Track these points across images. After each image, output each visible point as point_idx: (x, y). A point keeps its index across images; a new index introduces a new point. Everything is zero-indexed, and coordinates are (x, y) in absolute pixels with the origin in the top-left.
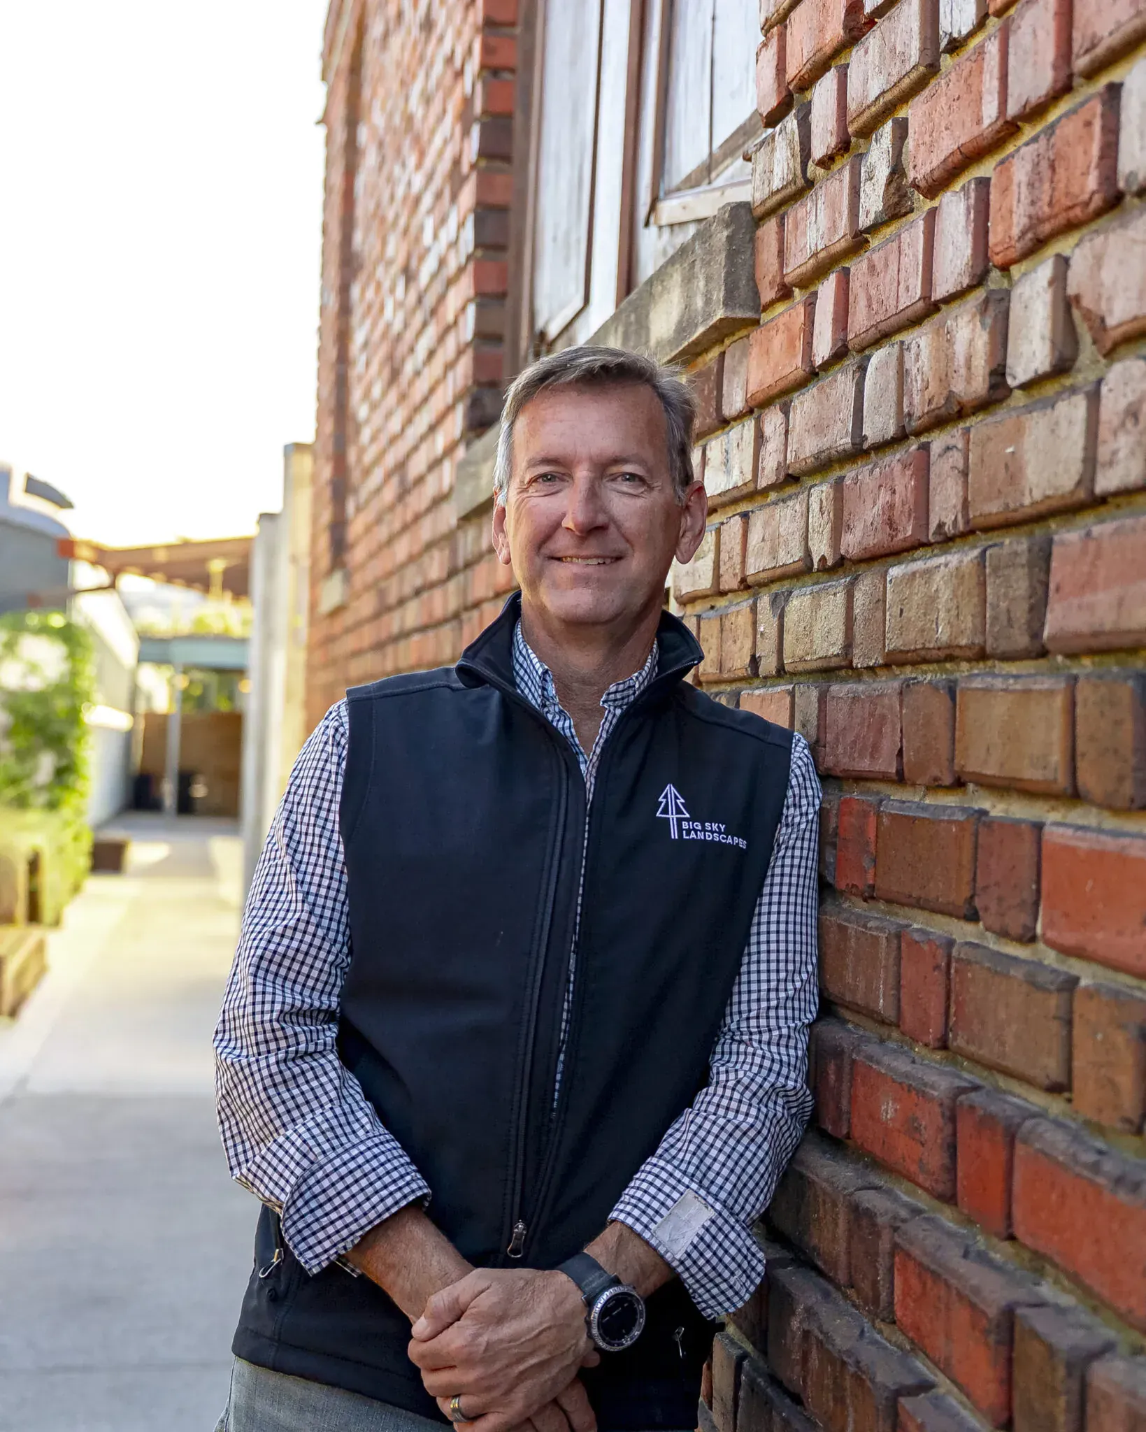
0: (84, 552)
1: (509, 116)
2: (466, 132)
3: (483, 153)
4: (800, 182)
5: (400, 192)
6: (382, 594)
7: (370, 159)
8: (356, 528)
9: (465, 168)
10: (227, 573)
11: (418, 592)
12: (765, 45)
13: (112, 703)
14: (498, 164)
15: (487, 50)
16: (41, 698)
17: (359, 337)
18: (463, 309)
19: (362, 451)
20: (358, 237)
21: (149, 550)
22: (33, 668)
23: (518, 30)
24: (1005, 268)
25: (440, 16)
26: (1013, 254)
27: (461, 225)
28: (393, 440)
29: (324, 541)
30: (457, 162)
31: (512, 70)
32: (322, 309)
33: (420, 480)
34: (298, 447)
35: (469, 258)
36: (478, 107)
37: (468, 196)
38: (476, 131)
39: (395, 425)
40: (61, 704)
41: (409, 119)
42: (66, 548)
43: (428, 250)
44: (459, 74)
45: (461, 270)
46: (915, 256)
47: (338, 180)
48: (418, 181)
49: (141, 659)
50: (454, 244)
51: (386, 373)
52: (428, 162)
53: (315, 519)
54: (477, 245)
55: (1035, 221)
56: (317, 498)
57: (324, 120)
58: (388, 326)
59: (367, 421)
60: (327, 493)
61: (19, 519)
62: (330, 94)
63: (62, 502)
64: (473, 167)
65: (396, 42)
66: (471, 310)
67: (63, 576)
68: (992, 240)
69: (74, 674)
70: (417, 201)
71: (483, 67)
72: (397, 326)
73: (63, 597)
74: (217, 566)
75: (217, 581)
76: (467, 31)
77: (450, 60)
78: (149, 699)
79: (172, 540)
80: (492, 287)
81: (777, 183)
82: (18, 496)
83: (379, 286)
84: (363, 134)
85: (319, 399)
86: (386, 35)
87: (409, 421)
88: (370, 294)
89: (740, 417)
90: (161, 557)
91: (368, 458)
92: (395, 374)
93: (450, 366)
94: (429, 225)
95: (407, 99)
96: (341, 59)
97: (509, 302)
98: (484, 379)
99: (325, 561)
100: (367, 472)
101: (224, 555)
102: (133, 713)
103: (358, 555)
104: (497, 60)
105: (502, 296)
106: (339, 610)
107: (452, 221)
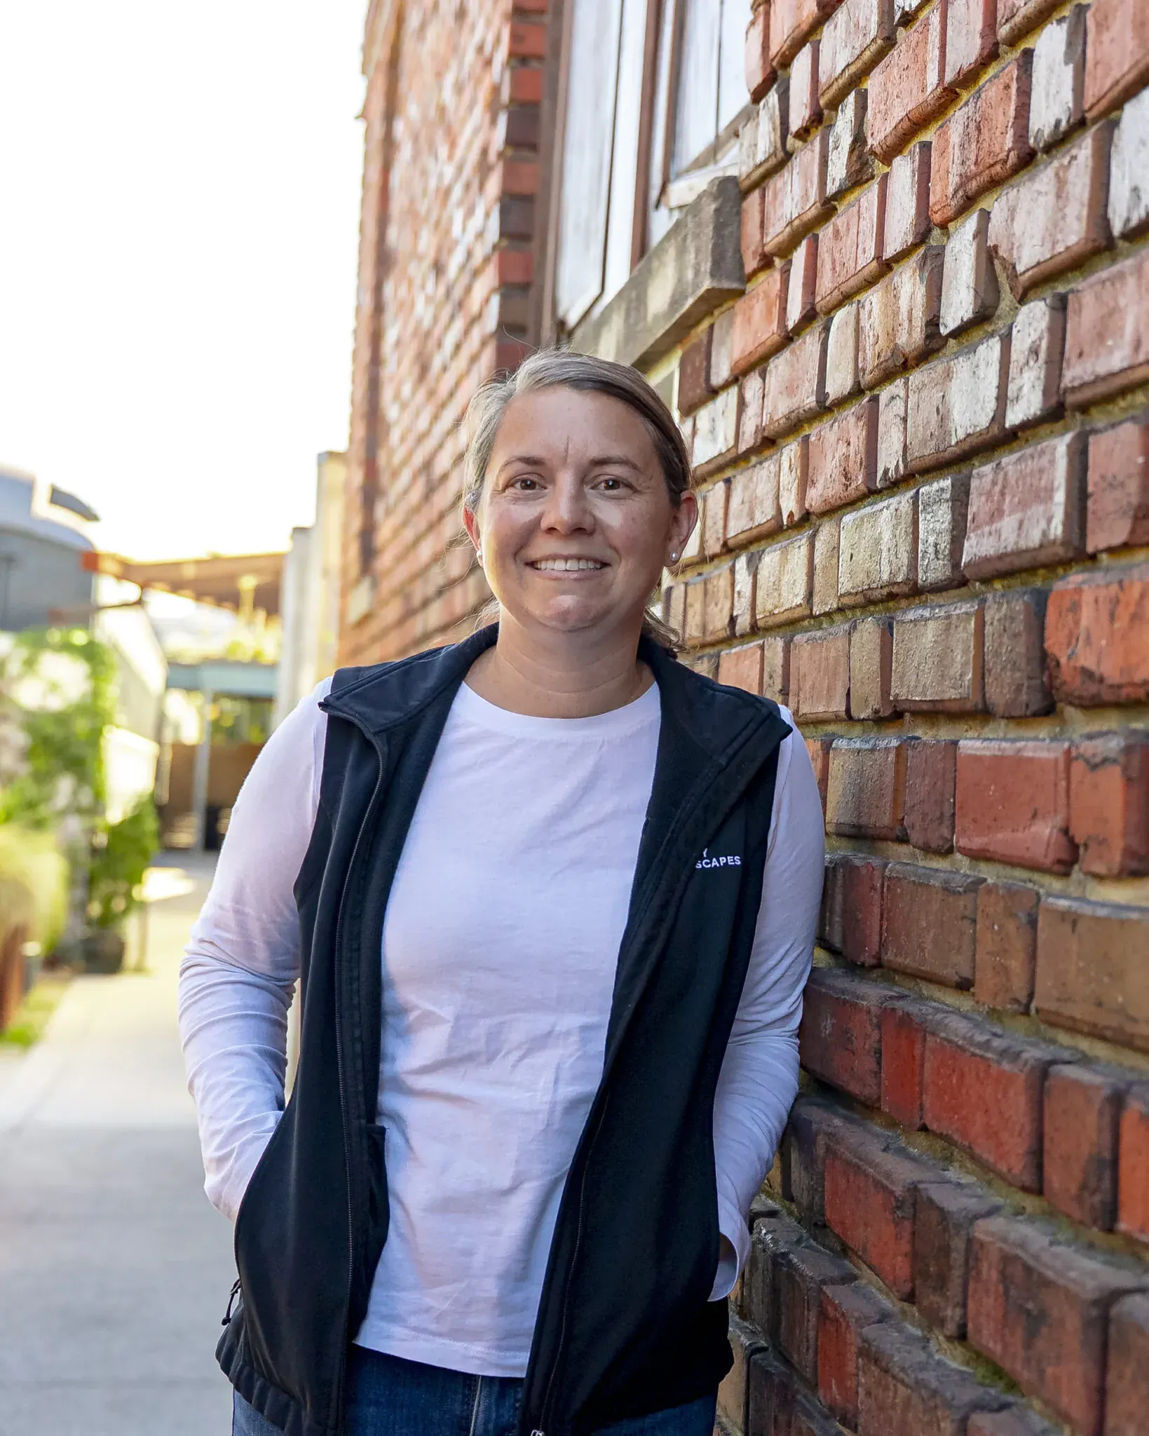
0: (108, 565)
1: (535, 104)
2: (494, 121)
3: (510, 141)
4: (780, 154)
5: (433, 183)
6: (407, 597)
7: (405, 153)
8: (384, 532)
9: (492, 156)
10: (258, 591)
11: (440, 592)
12: (753, 23)
13: (135, 728)
14: (525, 153)
15: (515, 37)
16: (61, 719)
17: (391, 336)
18: (487, 300)
19: (391, 453)
20: (393, 233)
21: (176, 565)
22: (54, 687)
23: (547, 19)
24: (944, 226)
26: (949, 212)
27: (487, 215)
28: (422, 438)
29: (354, 550)
30: (485, 152)
31: (540, 58)
32: (358, 309)
33: (445, 477)
34: (331, 455)
35: (495, 247)
36: (505, 95)
37: (494, 185)
38: (503, 120)
39: (423, 424)
40: (81, 726)
41: (442, 110)
42: (90, 561)
43: (456, 242)
44: (488, 63)
45: (487, 260)
46: (871, 219)
47: (375, 176)
48: (449, 171)
49: (169, 685)
50: (480, 235)
51: (416, 371)
52: (459, 152)
53: (345, 527)
54: (503, 234)
55: (965, 179)
56: (348, 508)
57: (364, 115)
58: (419, 322)
59: (397, 422)
60: (357, 500)
61: (42, 531)
62: (370, 89)
63: (88, 514)
64: (501, 155)
65: (432, 33)
66: (495, 301)
67: (86, 592)
68: (932, 199)
69: (96, 694)
70: (447, 192)
71: (512, 54)
72: (427, 323)
73: (86, 613)
74: (248, 584)
75: (248, 600)
76: (497, 20)
77: (480, 49)
78: (177, 728)
79: (202, 554)
80: (517, 277)
81: (760, 157)
82: (42, 507)
83: (410, 283)
84: (400, 128)
85: (353, 402)
86: (423, 27)
87: (436, 418)
88: (403, 291)
89: (726, 386)
90: (189, 572)
91: (397, 459)
92: (424, 370)
93: (474, 359)
94: (459, 216)
95: (440, 89)
96: (381, 53)
97: (533, 292)
99: (354, 570)
100: (395, 474)
101: (255, 571)
102: (159, 739)
103: (384, 561)
104: (525, 49)
105: (525, 287)
106: (366, 619)
107: (480, 211)
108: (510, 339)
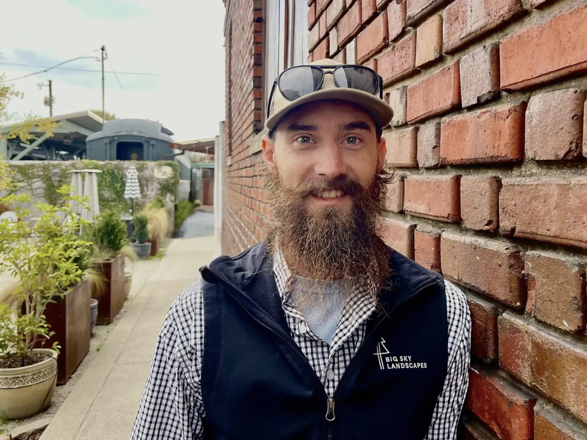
0: (175, 146)
1: (260, 54)
2: (251, 58)
3: (255, 63)
5: (239, 68)
6: (239, 165)
7: (234, 58)
8: (233, 147)
9: (251, 67)
10: (209, 149)
12: (309, 56)
13: (185, 179)
14: (258, 66)
15: (255, 38)
16: (167, 180)
17: (233, 101)
19: (234, 129)
20: (232, 76)
21: (191, 145)
23: (262, 34)
25: (245, 27)
28: (240, 128)
29: (228, 147)
30: (249, 65)
31: (261, 43)
32: (226, 91)
33: (244, 141)
34: (223, 122)
35: (253, 89)
36: (253, 53)
37: (252, 74)
38: (253, 58)
39: (240, 125)
40: (172, 182)
41: (240, 51)
42: (172, 145)
43: (245, 84)
44: (249, 43)
45: (251, 92)
47: (228, 61)
48: (242, 67)
50: (249, 85)
51: (238, 112)
52: (244, 62)
53: (226, 141)
54: (254, 87)
56: (226, 136)
57: (225, 45)
58: (238, 101)
59: (235, 121)
60: (228, 136)
62: (226, 40)
63: (170, 134)
64: (253, 66)
65: (238, 30)
66: (253, 102)
67: (171, 152)
69: (175, 175)
70: (242, 72)
71: (254, 43)
73: (172, 156)
74: (207, 148)
75: (207, 151)
76: (251, 33)
77: (248, 39)
79: (196, 142)
80: (258, 97)
82: (160, 133)
83: (236, 90)
84: (232, 51)
85: (226, 112)
86: (236, 29)
88: (234, 91)
90: (194, 146)
91: (235, 131)
93: (250, 115)
94: (245, 79)
95: (240, 46)
96: (228, 32)
98: (256, 119)
99: (228, 153)
100: (235, 134)
101: (208, 145)
102: (191, 180)
103: (234, 153)
104: (257, 41)
105: (261, 99)
106: (231, 166)
107: (249, 79)
108: (257, 112)
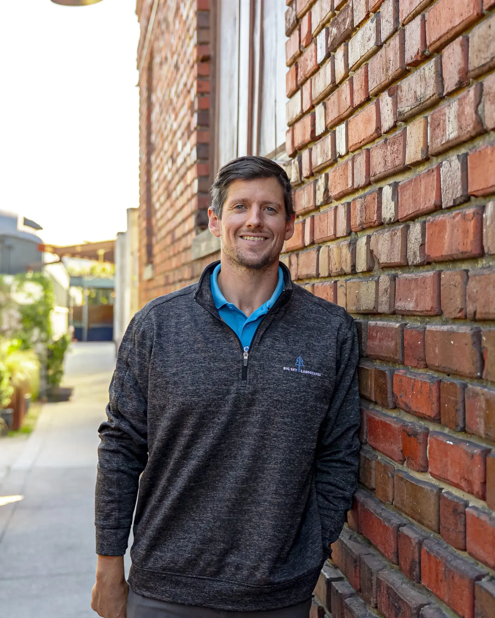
0: (48, 249)
1: (207, 110)
2: (192, 115)
3: (199, 124)
4: (300, 181)
5: (169, 127)
6: (167, 277)
7: (156, 110)
8: (156, 249)
9: (192, 128)
10: (105, 254)
11: (180, 281)
12: (288, 131)
13: (60, 305)
14: (204, 128)
15: (199, 86)
16: (33, 307)
17: (155, 176)
18: (193, 181)
19: (158, 221)
20: (153, 138)
21: (74, 247)
22: (30, 295)
23: (210, 78)
25: (182, 67)
26: (357, 229)
27: (191, 149)
28: (169, 221)
29: (144, 251)
30: (189, 124)
31: (208, 93)
32: (140, 159)
33: (179, 239)
34: (133, 210)
35: (195, 162)
36: (196, 107)
37: (194, 138)
38: (196, 116)
39: (170, 214)
40: (41, 310)
41: (171, 101)
42: (41, 248)
43: (180, 153)
44: (189, 92)
45: (192, 166)
47: (145, 112)
48: (175, 126)
49: (71, 285)
50: (189, 155)
51: (166, 194)
52: (179, 120)
53: (140, 241)
54: (198, 158)
55: (362, 223)
56: (140, 233)
57: (139, 85)
58: (165, 177)
59: (159, 209)
60: (144, 233)
61: (22, 236)
62: (141, 76)
63: (37, 227)
64: (195, 129)
66: (196, 182)
67: (40, 259)
68: (352, 223)
69: (46, 297)
70: (175, 133)
71: (198, 92)
72: (169, 177)
73: (40, 266)
74: (101, 252)
75: (102, 258)
76: (192, 77)
77: (185, 85)
78: (74, 300)
79: (82, 243)
80: (204, 173)
81: (293, 180)
82: (21, 227)
83: (162, 160)
84: (154, 98)
85: (140, 194)
86: (161, 64)
87: (174, 216)
88: (158, 161)
90: (79, 249)
91: (160, 224)
92: (169, 196)
93: (189, 200)
94: (180, 144)
95: (170, 92)
96: (144, 63)
97: (210, 179)
98: (201, 207)
99: (145, 259)
100: (160, 229)
101: (103, 248)
102: (68, 307)
103: (157, 259)
104: (204, 89)
105: (207, 177)
106: (150, 280)
107: (188, 146)
108: (203, 196)
